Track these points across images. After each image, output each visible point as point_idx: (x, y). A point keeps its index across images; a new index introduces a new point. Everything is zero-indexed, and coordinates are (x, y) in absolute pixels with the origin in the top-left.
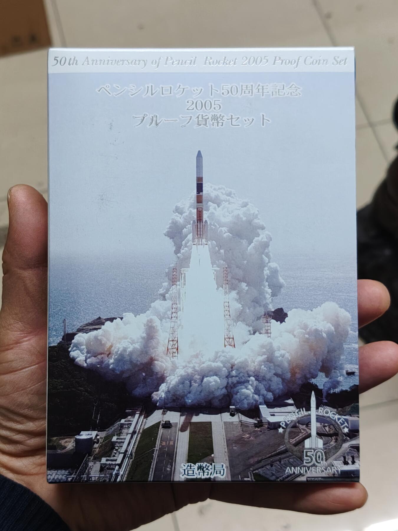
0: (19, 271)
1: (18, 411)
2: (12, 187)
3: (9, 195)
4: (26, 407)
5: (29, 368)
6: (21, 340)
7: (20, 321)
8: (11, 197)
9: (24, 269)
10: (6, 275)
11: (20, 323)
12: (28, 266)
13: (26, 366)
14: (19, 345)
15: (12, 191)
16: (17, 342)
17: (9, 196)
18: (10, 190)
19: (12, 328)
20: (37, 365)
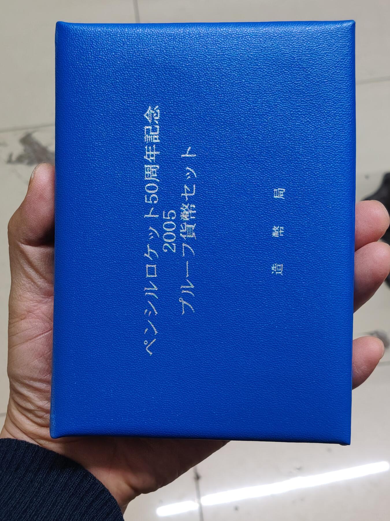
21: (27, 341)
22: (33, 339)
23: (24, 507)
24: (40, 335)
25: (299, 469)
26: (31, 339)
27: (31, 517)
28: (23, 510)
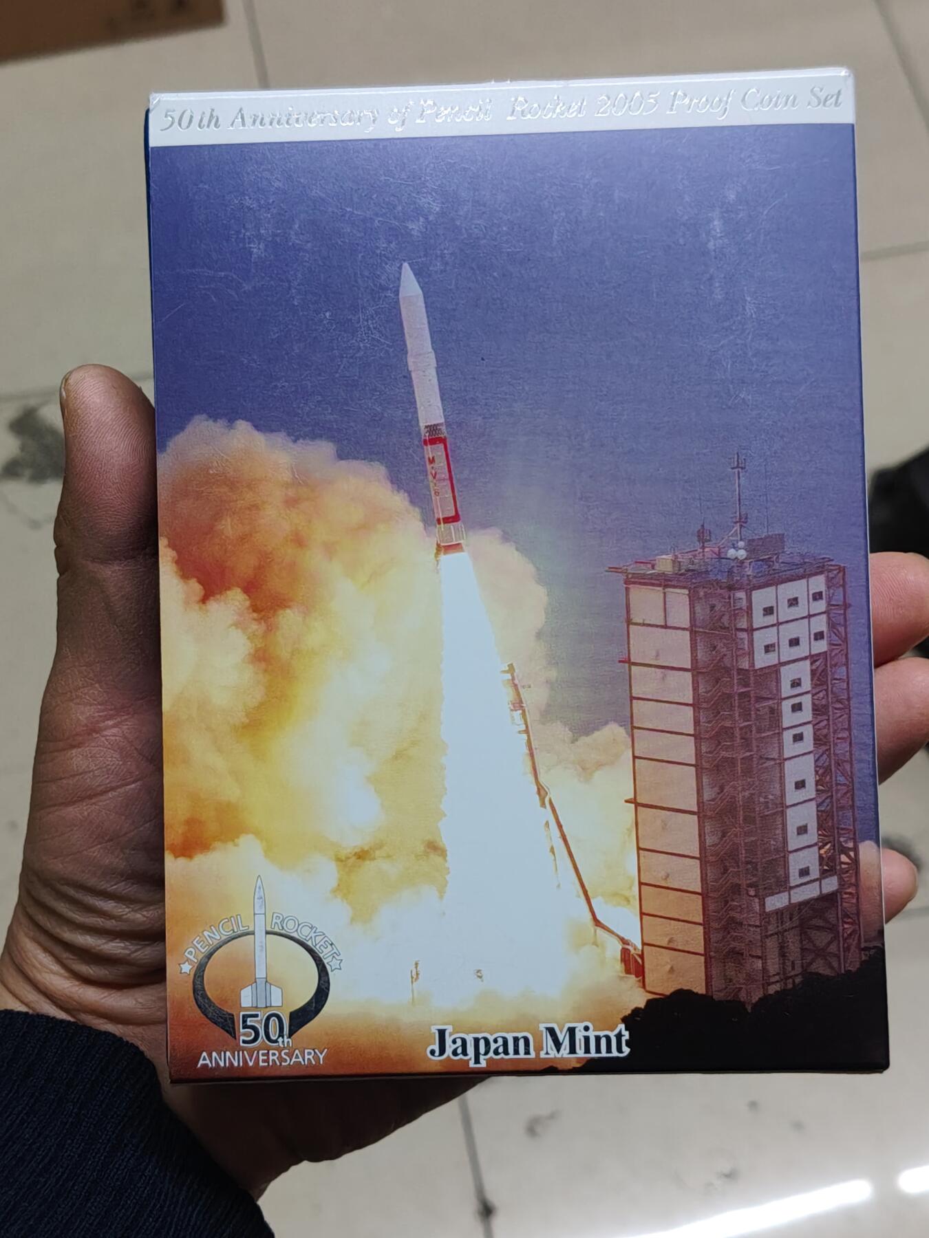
0: (92, 567)
1: (103, 887)
2: (71, 373)
3: (63, 390)
4: (123, 879)
5: (121, 790)
6: (102, 725)
7: (99, 682)
8: (67, 396)
9: (104, 562)
10: (64, 576)
11: (97, 685)
12: (111, 556)
13: (114, 784)
14: (95, 735)
15: (71, 381)
16: (93, 730)
17: (64, 394)
18: (66, 379)
19: (77, 697)
20: (138, 783)
21: (82, 799)
22: (95, 795)
23: (42, 1160)
24: (113, 789)
25: (730, 1176)
26: (90, 797)
27: (61, 1183)
28: (40, 1167)
